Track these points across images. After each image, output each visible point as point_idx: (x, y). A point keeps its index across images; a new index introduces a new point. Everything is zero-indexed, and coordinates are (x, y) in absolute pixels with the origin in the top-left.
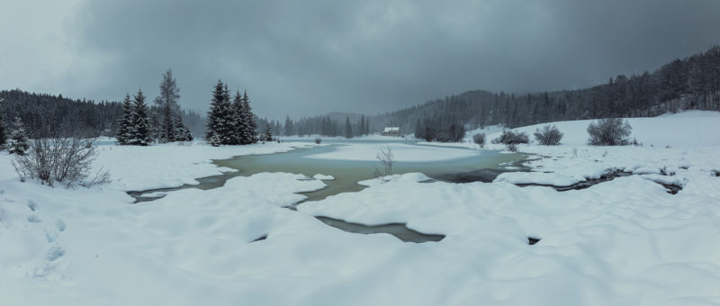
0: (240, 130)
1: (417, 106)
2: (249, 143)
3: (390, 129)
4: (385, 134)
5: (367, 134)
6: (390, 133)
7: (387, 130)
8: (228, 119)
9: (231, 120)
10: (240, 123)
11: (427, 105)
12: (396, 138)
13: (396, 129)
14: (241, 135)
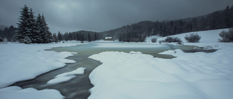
0: (42, 35)
1: (118, 28)
2: (47, 43)
3: (108, 38)
4: (105, 40)
5: (98, 40)
6: (108, 40)
7: (106, 38)
8: (33, 29)
9: (36, 29)
10: (42, 32)
11: (123, 27)
12: (111, 41)
13: (111, 38)
14: (42, 38)
